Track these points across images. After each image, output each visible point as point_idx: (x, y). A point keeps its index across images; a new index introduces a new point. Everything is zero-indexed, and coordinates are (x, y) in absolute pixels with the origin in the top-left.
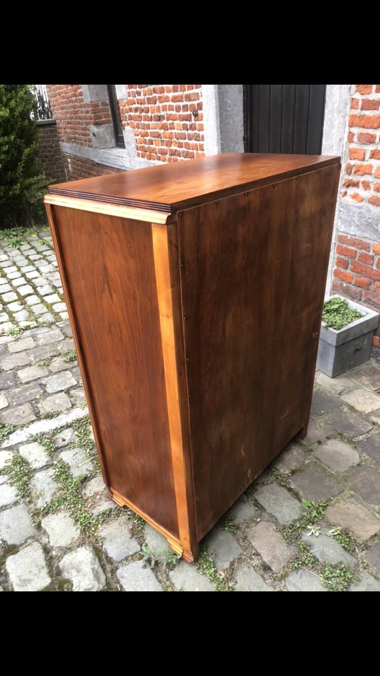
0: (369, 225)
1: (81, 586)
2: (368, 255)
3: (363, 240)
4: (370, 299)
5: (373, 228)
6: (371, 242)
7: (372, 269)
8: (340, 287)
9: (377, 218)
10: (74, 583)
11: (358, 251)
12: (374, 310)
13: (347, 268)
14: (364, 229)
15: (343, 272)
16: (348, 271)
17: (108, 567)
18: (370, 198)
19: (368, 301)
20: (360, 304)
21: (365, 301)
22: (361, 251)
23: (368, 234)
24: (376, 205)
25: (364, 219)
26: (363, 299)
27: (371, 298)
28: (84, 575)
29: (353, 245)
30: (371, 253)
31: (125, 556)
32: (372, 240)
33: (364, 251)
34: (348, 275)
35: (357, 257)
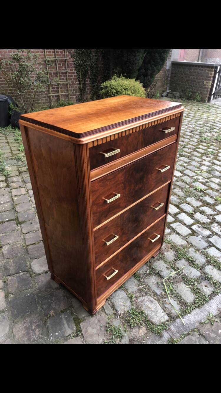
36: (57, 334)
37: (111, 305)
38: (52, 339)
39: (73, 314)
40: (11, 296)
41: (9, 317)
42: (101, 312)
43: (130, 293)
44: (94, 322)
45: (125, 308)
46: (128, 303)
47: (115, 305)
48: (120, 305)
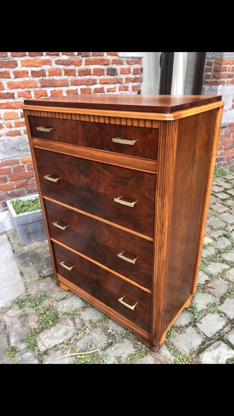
0: (13, 149)
1: (227, 353)
2: (19, 166)
3: (12, 159)
4: (30, 190)
5: (17, 149)
6: (19, 158)
7: (26, 173)
8: (6, 196)
9: (17, 143)
10: (227, 358)
11: (11, 167)
12: (36, 194)
13: (6, 181)
14: (10, 152)
15: (5, 185)
16: (8, 182)
17: (208, 343)
18: (7, 133)
19: (30, 192)
20: (25, 196)
21: (27, 193)
22: (14, 166)
23: (14, 154)
24: (13, 136)
25: (9, 147)
26: (26, 193)
27: (32, 189)
28: (220, 353)
29: (6, 165)
30: (21, 164)
31: (198, 334)
32: (18, 157)
33: (16, 165)
34: (9, 185)
35: (12, 171)
36: (45, 266)
38: (41, 264)
42: (60, 291)
43: (80, 312)
44: (51, 286)
45: (60, 308)
46: (65, 310)
47: (66, 300)
48: (64, 304)
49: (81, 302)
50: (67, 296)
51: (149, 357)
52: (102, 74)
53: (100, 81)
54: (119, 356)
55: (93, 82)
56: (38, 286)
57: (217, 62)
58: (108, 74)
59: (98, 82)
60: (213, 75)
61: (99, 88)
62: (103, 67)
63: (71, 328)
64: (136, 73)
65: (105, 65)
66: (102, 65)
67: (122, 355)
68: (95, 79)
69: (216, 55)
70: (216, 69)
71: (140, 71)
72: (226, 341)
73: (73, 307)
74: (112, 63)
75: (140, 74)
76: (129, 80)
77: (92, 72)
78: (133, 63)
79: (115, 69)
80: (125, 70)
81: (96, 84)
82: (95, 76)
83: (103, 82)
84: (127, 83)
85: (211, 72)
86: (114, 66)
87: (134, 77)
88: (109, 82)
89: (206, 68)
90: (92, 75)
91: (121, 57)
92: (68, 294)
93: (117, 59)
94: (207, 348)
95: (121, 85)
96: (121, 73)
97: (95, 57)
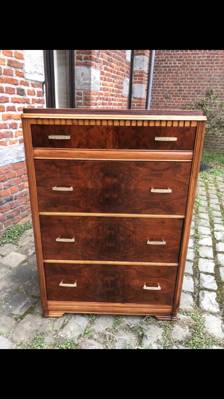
10: (215, 299)
28: (209, 297)
36: (10, 307)
37: (65, 322)
38: (4, 307)
39: (36, 304)
40: (26, 264)
41: (9, 274)
42: (52, 321)
43: (91, 328)
44: (38, 322)
45: (70, 335)
46: (77, 334)
47: (67, 325)
48: (70, 330)
49: (85, 319)
50: (64, 322)
51: (176, 326)
52: (13, 93)
53: (12, 99)
54: (157, 340)
55: (6, 100)
56: (22, 328)
57: (86, 93)
58: (18, 94)
59: (10, 100)
60: (85, 103)
61: (11, 106)
62: (13, 86)
63: (98, 346)
64: (39, 95)
65: (15, 84)
66: (12, 84)
67: (158, 338)
68: (7, 97)
69: (84, 87)
70: (86, 98)
71: (42, 94)
72: (204, 289)
73: (82, 327)
74: (20, 84)
75: (42, 96)
76: (34, 100)
77: (5, 90)
78: (36, 86)
79: (23, 90)
80: (31, 91)
81: (8, 102)
82: (7, 94)
83: (15, 101)
84: (33, 103)
85: (82, 100)
86: (22, 87)
87: (38, 98)
88: (19, 101)
89: (77, 97)
90: (5, 93)
91: (27, 79)
92: (64, 319)
93: (24, 80)
94: (199, 299)
95: (29, 105)
96: (28, 94)
97: (6, 76)
